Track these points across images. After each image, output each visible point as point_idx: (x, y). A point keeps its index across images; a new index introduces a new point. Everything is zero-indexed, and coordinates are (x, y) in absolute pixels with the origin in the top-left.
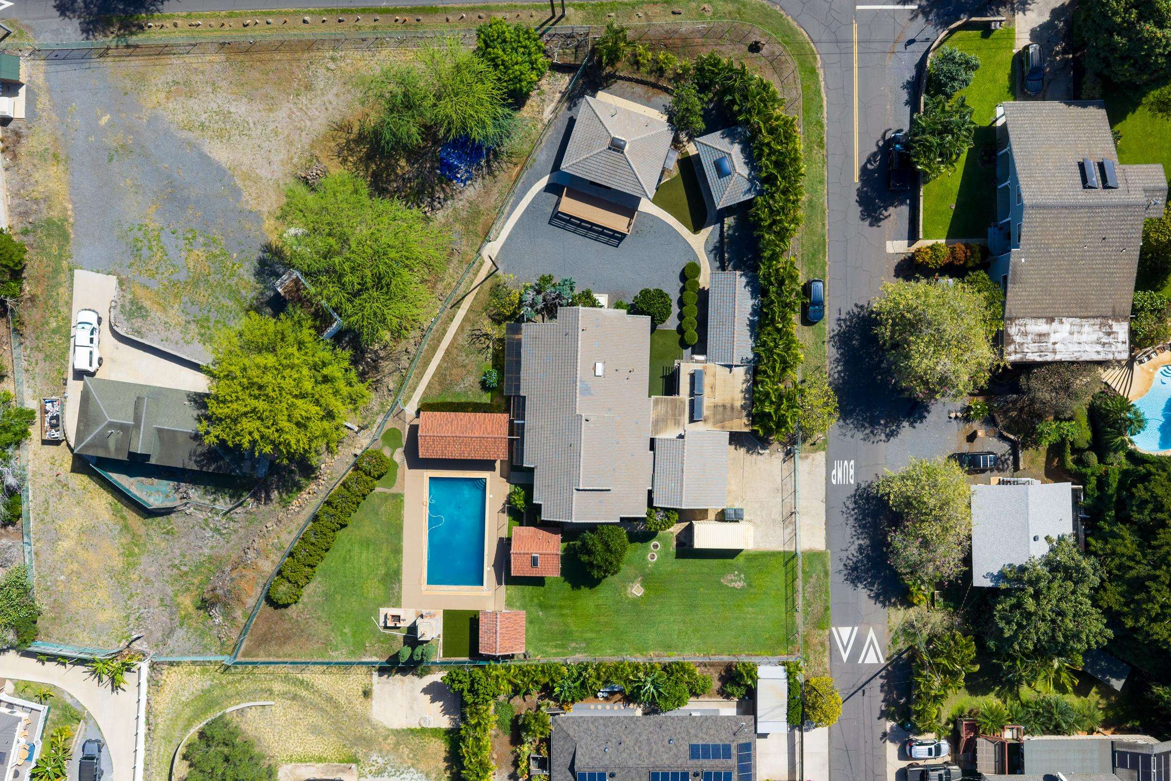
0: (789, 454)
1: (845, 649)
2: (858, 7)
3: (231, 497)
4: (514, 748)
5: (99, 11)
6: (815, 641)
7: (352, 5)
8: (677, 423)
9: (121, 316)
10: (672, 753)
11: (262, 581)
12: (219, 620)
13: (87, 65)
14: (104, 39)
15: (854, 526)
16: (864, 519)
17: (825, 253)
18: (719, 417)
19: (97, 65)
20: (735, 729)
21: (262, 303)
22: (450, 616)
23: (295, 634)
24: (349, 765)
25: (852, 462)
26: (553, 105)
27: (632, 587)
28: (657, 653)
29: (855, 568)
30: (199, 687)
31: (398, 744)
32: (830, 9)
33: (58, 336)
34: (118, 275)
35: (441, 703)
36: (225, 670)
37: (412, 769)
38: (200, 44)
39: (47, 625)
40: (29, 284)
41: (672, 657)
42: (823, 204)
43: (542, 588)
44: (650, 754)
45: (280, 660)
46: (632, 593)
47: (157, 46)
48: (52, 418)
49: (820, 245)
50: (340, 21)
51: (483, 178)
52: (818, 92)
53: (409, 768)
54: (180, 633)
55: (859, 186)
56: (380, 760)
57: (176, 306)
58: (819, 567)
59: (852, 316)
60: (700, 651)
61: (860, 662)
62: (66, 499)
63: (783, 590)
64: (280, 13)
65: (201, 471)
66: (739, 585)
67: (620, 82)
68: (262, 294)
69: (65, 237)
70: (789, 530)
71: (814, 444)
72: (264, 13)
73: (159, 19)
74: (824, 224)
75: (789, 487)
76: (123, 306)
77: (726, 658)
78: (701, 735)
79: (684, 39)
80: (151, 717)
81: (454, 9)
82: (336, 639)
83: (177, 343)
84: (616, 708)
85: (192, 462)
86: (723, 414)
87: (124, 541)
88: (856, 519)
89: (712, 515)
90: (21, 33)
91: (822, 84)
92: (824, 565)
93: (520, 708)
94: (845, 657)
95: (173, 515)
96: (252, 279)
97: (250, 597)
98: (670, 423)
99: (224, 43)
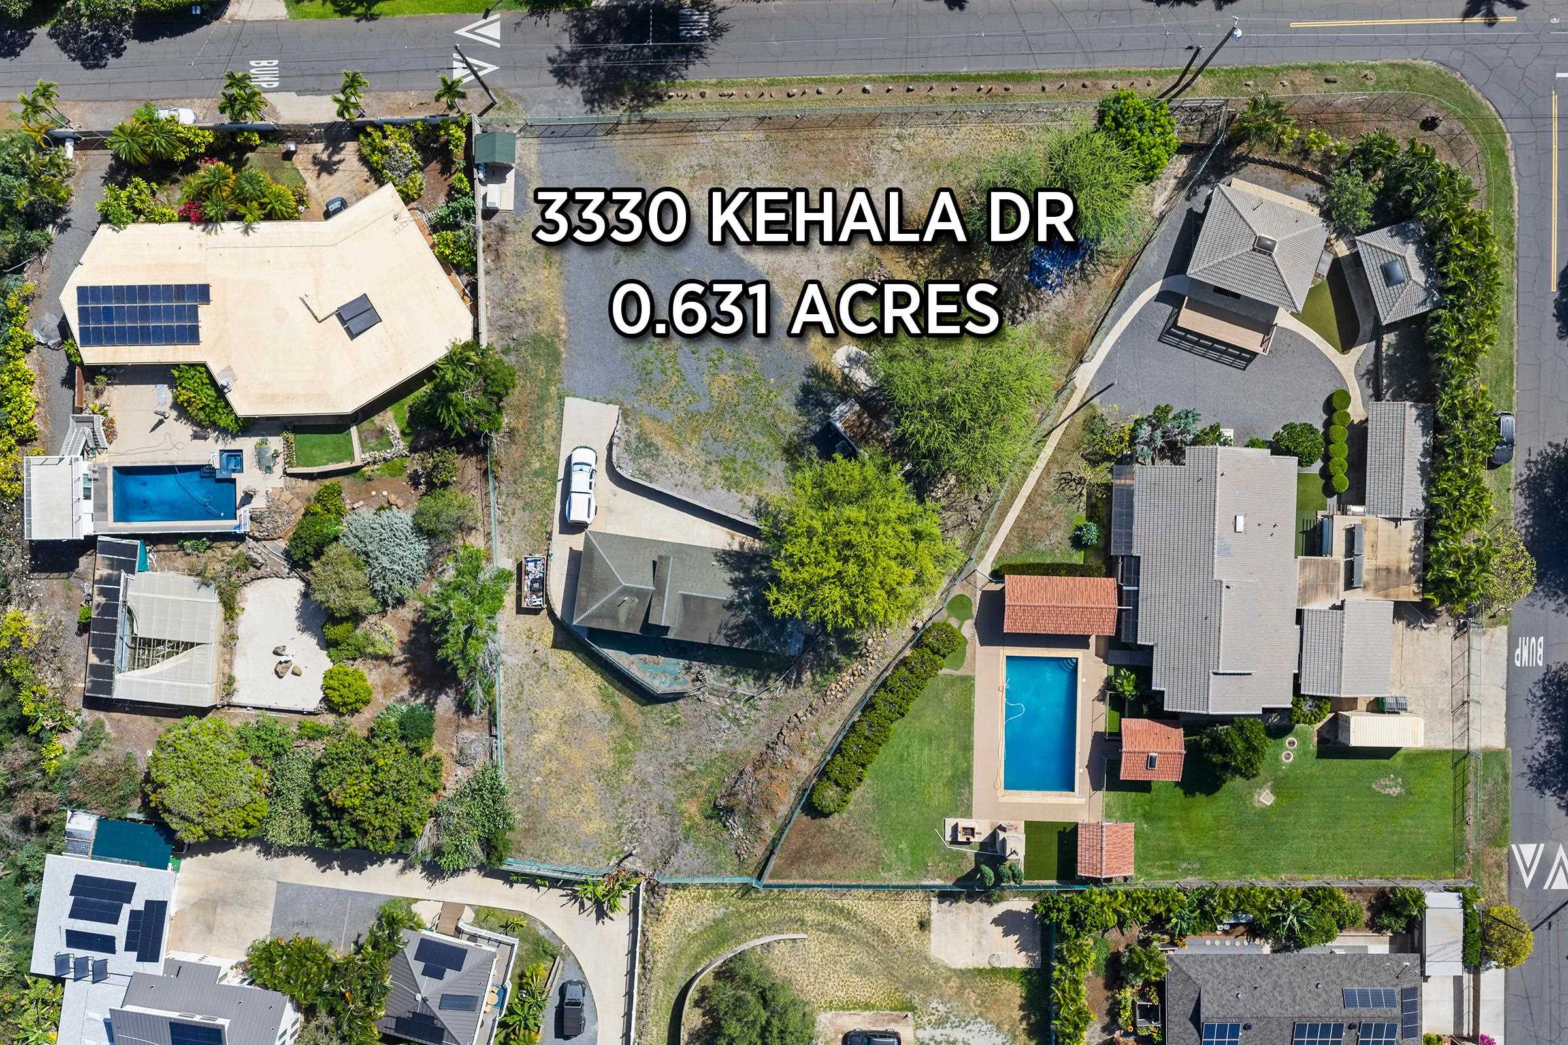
0: (1462, 629)
1: (1528, 871)
2: (1559, 75)
3: (756, 679)
4: (1109, 994)
5: (607, 77)
6: (1490, 861)
7: (923, 70)
8: (1330, 590)
9: (626, 455)
10: (1321, 1000)
11: (796, 784)
12: (739, 832)
13: (591, 144)
14: (612, 112)
15: (1541, 719)
16: (1554, 709)
17: (1512, 379)
18: (1382, 583)
19: (603, 144)
20: (1398, 970)
21: (805, 440)
22: (1033, 829)
23: (837, 851)
24: (905, 1014)
25: (1541, 639)
26: (1167, 193)
27: (1260, 794)
28: (1289, 876)
29: (1542, 771)
30: (710, 916)
31: (962, 987)
32: (1523, 76)
33: (540, 479)
34: (622, 404)
35: (1017, 937)
36: (743, 895)
37: (979, 1019)
38: (734, 118)
39: (519, 838)
40: (507, 415)
41: (1312, 881)
42: (1510, 319)
43: (1148, 795)
44: (1294, 1001)
45: (818, 882)
46: (1259, 802)
47: (679, 121)
48: (533, 581)
49: (1506, 369)
50: (909, 90)
51: (1075, 284)
52: (1507, 180)
53: (976, 1017)
54: (686, 848)
55: (1557, 296)
56: (941, 1007)
57: (694, 443)
58: (1498, 769)
59: (1544, 457)
60: (1344, 873)
61: (1546, 887)
62: (544, 681)
63: (1451, 798)
64: (834, 80)
65: (730, 649)
66: (1395, 791)
67: (1252, 166)
68: (805, 428)
69: (555, 357)
70: (1459, 724)
71: (1494, 616)
72: (813, 80)
73: (681, 88)
74: (1511, 344)
75: (1461, 670)
76: (627, 443)
77: (1377, 882)
78: (1355, 977)
79: (1339, 114)
80: (648, 953)
81: (1051, 75)
82: (889, 856)
83: (695, 489)
84: (1238, 944)
85: (722, 636)
86: (1387, 579)
87: (615, 733)
88: (1544, 710)
89: (1362, 705)
90: (508, 104)
91: (1513, 169)
92: (1504, 767)
93: (1117, 943)
94: (1527, 881)
95: (681, 701)
96: (793, 409)
97: (782, 803)
98: (1322, 590)
99: (764, 118)
